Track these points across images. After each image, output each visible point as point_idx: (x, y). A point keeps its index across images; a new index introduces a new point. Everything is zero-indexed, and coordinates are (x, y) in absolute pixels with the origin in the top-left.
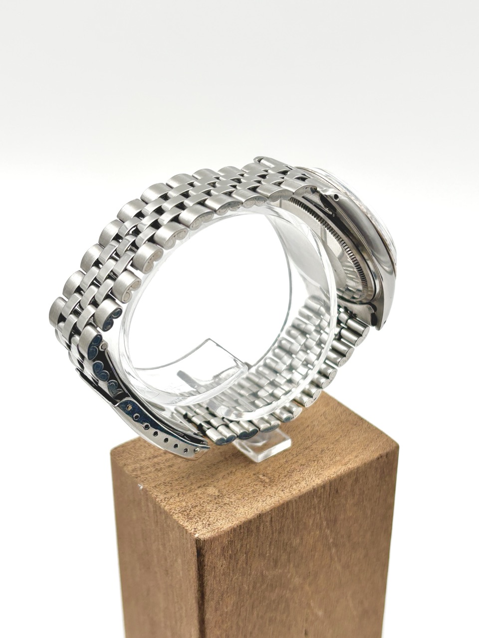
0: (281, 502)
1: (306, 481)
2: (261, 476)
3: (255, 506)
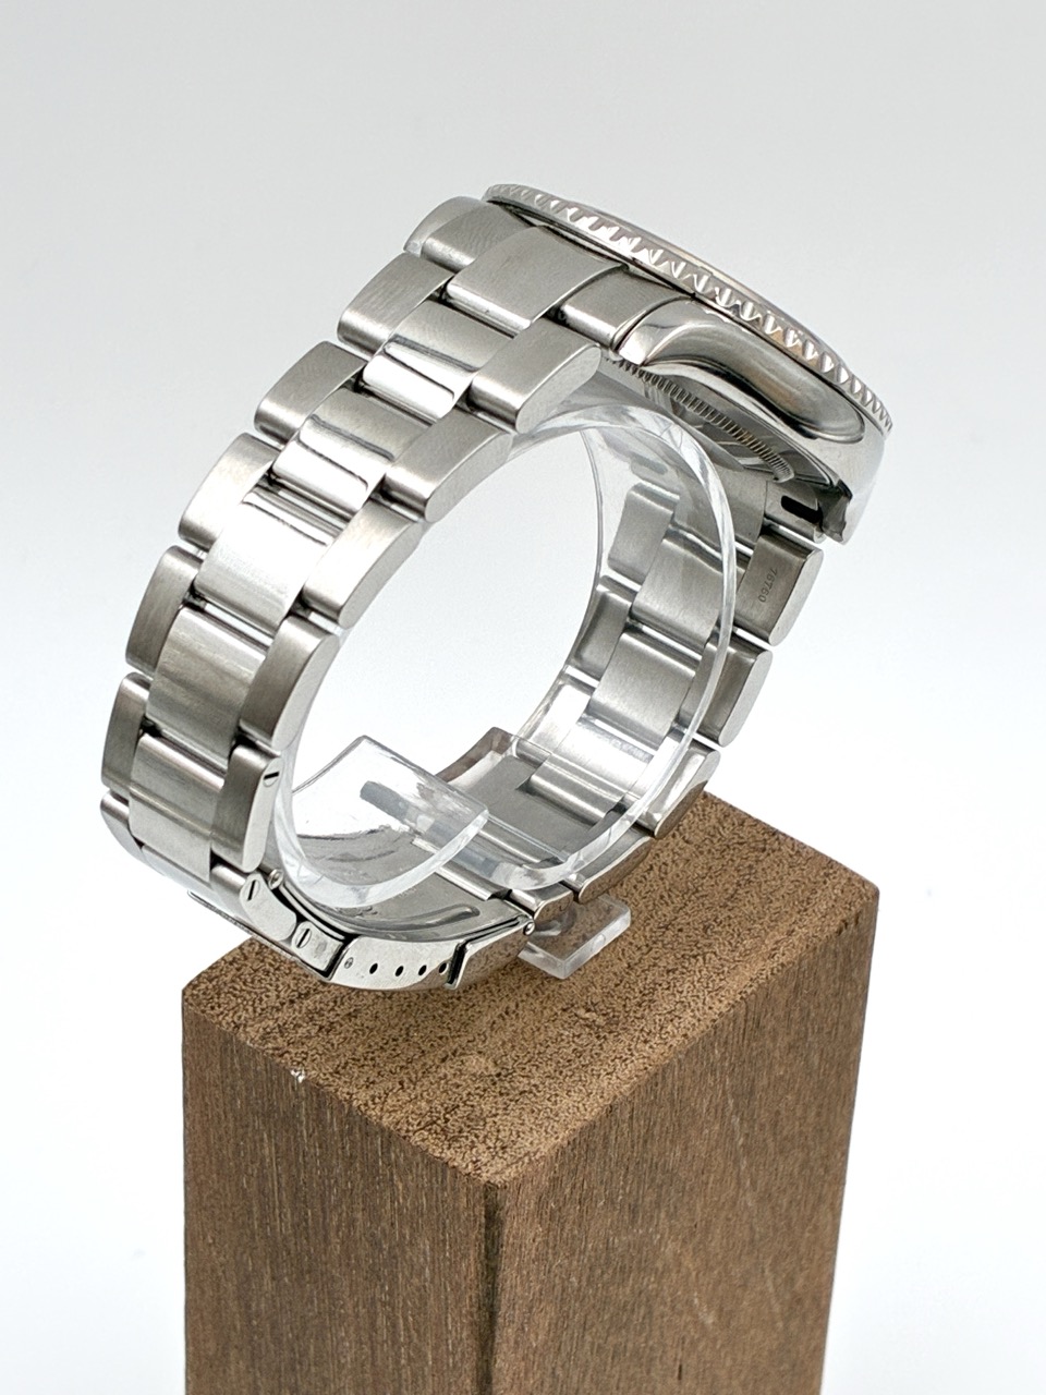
2: (581, 1012)
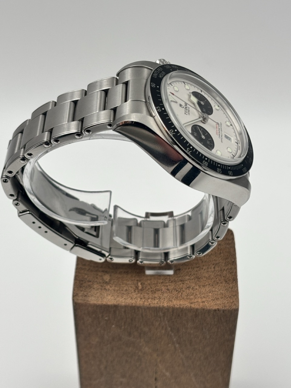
0: (134, 305)
1: (159, 301)
3: (118, 299)
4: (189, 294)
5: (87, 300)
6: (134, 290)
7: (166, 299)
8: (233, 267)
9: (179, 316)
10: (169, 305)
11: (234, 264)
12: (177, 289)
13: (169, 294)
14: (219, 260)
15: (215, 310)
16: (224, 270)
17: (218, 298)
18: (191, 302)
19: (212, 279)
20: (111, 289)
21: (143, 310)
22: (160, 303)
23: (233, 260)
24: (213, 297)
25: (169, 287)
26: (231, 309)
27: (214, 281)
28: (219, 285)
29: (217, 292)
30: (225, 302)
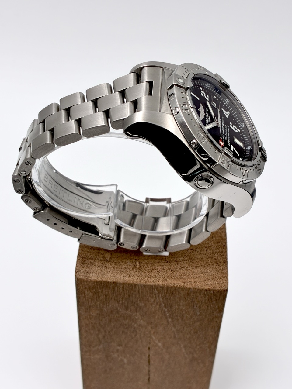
4: (182, 275)
5: (89, 277)
6: (133, 269)
7: (161, 278)
8: (224, 250)
9: (173, 294)
10: (164, 284)
11: (225, 248)
12: (172, 269)
13: (164, 273)
14: (212, 244)
15: (206, 290)
16: (216, 252)
17: (210, 279)
18: (184, 282)
19: (204, 261)
20: (110, 266)
21: (140, 288)
22: (156, 282)
23: (224, 244)
24: (205, 278)
25: (164, 267)
26: (221, 290)
27: (206, 263)
28: (211, 267)
29: (209, 273)
30: (216, 283)
